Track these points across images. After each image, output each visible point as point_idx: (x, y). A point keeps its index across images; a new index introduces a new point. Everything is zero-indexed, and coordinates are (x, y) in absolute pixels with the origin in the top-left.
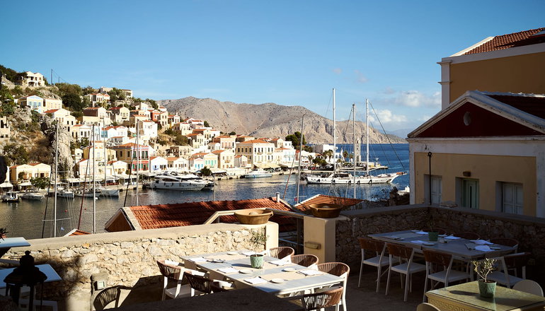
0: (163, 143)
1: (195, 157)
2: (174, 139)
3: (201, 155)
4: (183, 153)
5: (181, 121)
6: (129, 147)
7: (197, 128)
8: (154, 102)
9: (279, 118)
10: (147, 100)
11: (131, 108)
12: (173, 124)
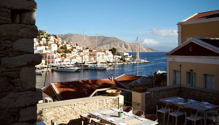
0: (59, 52)
1: (73, 58)
2: (64, 51)
3: (75, 57)
4: (68, 56)
5: (67, 43)
6: (46, 54)
7: (73, 46)
8: (56, 36)
9: (106, 42)
10: (53, 35)
11: (47, 38)
12: (63, 44)
